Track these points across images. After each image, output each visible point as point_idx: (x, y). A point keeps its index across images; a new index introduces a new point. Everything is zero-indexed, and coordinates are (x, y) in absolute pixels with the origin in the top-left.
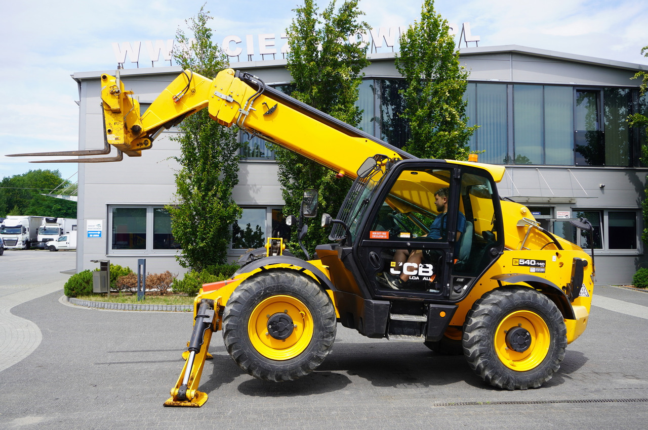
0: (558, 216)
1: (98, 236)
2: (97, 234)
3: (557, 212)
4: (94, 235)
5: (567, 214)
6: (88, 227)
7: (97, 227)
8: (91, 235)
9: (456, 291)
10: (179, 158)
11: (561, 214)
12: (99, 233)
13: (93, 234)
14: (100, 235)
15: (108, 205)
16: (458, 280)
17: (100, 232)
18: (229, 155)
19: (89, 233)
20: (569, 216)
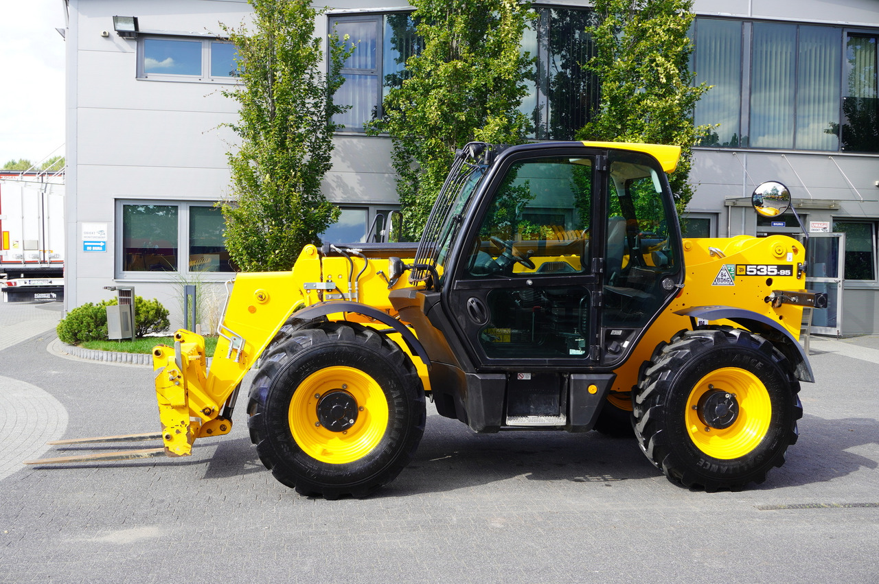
0: (811, 228)
1: (101, 249)
2: (99, 246)
3: (811, 222)
4: (94, 248)
5: (825, 226)
6: (83, 235)
7: (99, 235)
8: (89, 248)
10: (236, 125)
11: (817, 226)
12: (102, 244)
13: (92, 246)
14: (104, 248)
15: (116, 199)
17: (104, 242)
18: (318, 124)
19: (86, 244)
20: (828, 229)
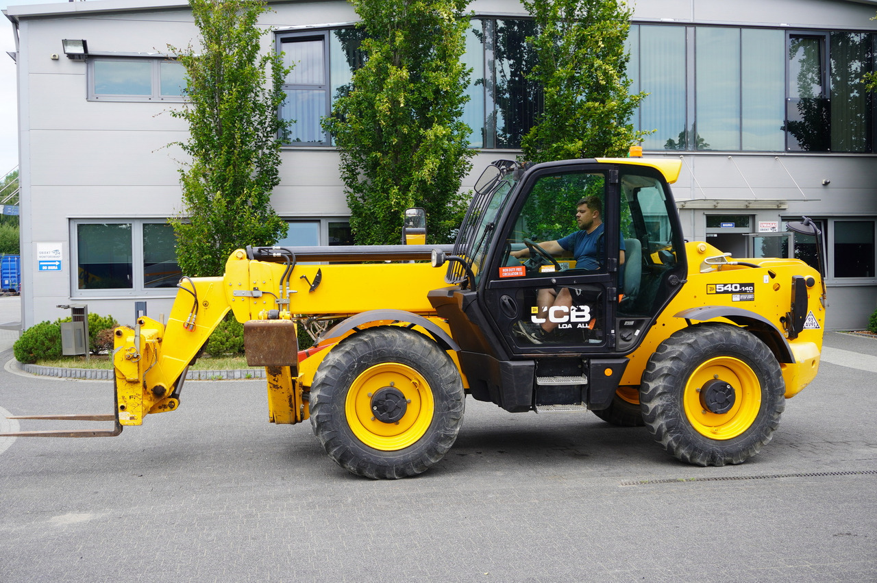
0: (760, 228)
1: (57, 268)
2: (55, 265)
3: (760, 222)
4: (49, 268)
5: (774, 226)
6: (39, 255)
7: (54, 255)
8: (44, 268)
9: (624, 339)
10: (186, 144)
11: (765, 225)
12: (57, 263)
13: (47, 266)
14: (59, 266)
15: (70, 219)
16: (627, 323)
17: (59, 261)
18: (264, 139)
19: (41, 263)
20: (777, 228)
